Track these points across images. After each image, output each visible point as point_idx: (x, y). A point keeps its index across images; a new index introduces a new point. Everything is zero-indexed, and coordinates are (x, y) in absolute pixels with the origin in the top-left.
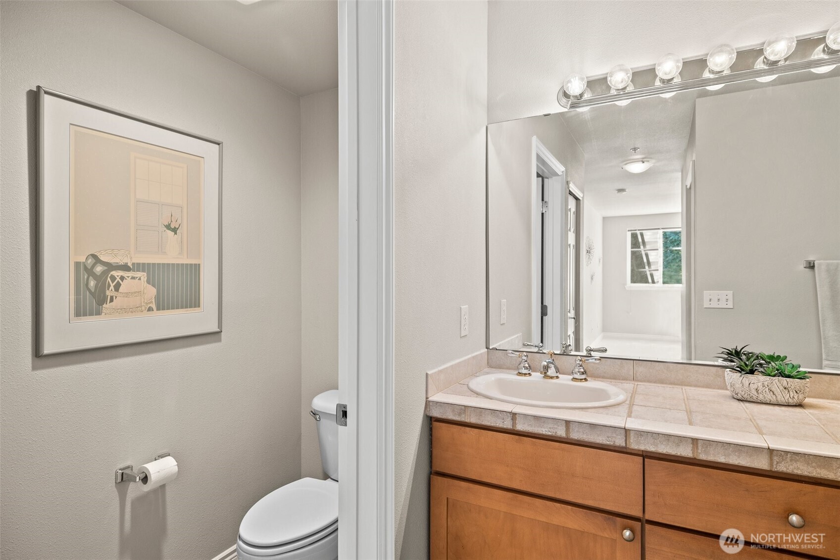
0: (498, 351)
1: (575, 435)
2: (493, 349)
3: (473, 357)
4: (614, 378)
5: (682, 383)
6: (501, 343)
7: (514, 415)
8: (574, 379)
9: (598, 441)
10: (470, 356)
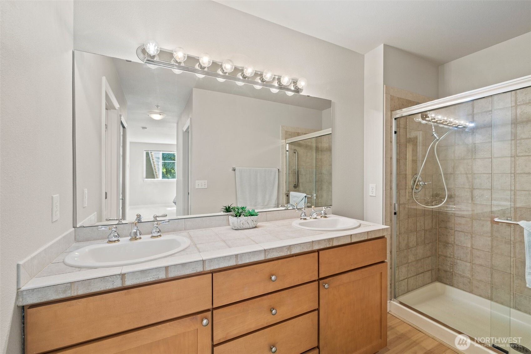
0: (85, 228)
1: (172, 275)
2: (81, 227)
3: (64, 237)
4: (174, 231)
5: (209, 227)
6: (84, 221)
7: (123, 276)
8: (153, 237)
9: (187, 273)
10: (60, 237)
